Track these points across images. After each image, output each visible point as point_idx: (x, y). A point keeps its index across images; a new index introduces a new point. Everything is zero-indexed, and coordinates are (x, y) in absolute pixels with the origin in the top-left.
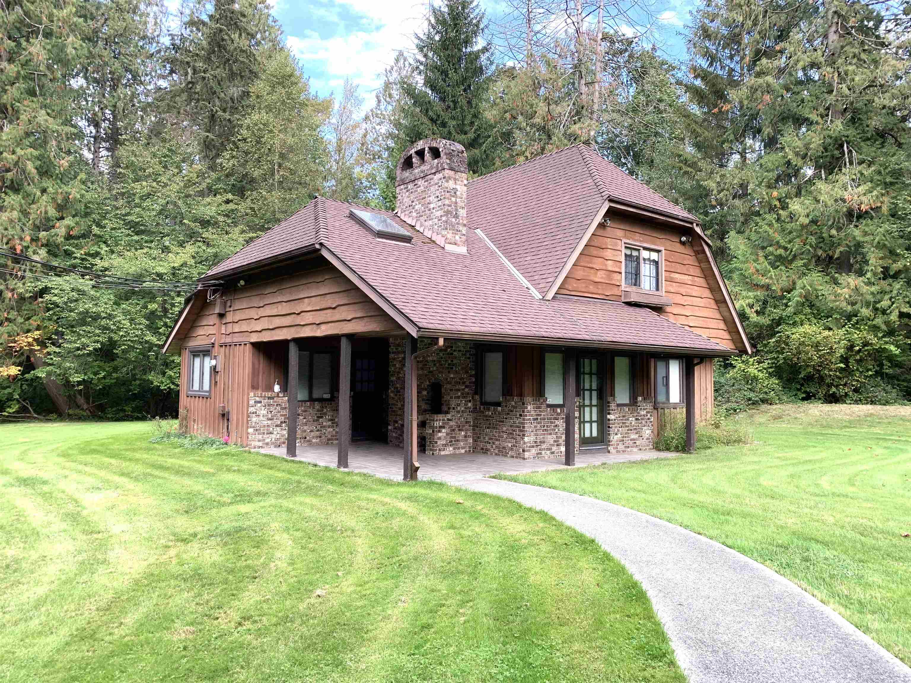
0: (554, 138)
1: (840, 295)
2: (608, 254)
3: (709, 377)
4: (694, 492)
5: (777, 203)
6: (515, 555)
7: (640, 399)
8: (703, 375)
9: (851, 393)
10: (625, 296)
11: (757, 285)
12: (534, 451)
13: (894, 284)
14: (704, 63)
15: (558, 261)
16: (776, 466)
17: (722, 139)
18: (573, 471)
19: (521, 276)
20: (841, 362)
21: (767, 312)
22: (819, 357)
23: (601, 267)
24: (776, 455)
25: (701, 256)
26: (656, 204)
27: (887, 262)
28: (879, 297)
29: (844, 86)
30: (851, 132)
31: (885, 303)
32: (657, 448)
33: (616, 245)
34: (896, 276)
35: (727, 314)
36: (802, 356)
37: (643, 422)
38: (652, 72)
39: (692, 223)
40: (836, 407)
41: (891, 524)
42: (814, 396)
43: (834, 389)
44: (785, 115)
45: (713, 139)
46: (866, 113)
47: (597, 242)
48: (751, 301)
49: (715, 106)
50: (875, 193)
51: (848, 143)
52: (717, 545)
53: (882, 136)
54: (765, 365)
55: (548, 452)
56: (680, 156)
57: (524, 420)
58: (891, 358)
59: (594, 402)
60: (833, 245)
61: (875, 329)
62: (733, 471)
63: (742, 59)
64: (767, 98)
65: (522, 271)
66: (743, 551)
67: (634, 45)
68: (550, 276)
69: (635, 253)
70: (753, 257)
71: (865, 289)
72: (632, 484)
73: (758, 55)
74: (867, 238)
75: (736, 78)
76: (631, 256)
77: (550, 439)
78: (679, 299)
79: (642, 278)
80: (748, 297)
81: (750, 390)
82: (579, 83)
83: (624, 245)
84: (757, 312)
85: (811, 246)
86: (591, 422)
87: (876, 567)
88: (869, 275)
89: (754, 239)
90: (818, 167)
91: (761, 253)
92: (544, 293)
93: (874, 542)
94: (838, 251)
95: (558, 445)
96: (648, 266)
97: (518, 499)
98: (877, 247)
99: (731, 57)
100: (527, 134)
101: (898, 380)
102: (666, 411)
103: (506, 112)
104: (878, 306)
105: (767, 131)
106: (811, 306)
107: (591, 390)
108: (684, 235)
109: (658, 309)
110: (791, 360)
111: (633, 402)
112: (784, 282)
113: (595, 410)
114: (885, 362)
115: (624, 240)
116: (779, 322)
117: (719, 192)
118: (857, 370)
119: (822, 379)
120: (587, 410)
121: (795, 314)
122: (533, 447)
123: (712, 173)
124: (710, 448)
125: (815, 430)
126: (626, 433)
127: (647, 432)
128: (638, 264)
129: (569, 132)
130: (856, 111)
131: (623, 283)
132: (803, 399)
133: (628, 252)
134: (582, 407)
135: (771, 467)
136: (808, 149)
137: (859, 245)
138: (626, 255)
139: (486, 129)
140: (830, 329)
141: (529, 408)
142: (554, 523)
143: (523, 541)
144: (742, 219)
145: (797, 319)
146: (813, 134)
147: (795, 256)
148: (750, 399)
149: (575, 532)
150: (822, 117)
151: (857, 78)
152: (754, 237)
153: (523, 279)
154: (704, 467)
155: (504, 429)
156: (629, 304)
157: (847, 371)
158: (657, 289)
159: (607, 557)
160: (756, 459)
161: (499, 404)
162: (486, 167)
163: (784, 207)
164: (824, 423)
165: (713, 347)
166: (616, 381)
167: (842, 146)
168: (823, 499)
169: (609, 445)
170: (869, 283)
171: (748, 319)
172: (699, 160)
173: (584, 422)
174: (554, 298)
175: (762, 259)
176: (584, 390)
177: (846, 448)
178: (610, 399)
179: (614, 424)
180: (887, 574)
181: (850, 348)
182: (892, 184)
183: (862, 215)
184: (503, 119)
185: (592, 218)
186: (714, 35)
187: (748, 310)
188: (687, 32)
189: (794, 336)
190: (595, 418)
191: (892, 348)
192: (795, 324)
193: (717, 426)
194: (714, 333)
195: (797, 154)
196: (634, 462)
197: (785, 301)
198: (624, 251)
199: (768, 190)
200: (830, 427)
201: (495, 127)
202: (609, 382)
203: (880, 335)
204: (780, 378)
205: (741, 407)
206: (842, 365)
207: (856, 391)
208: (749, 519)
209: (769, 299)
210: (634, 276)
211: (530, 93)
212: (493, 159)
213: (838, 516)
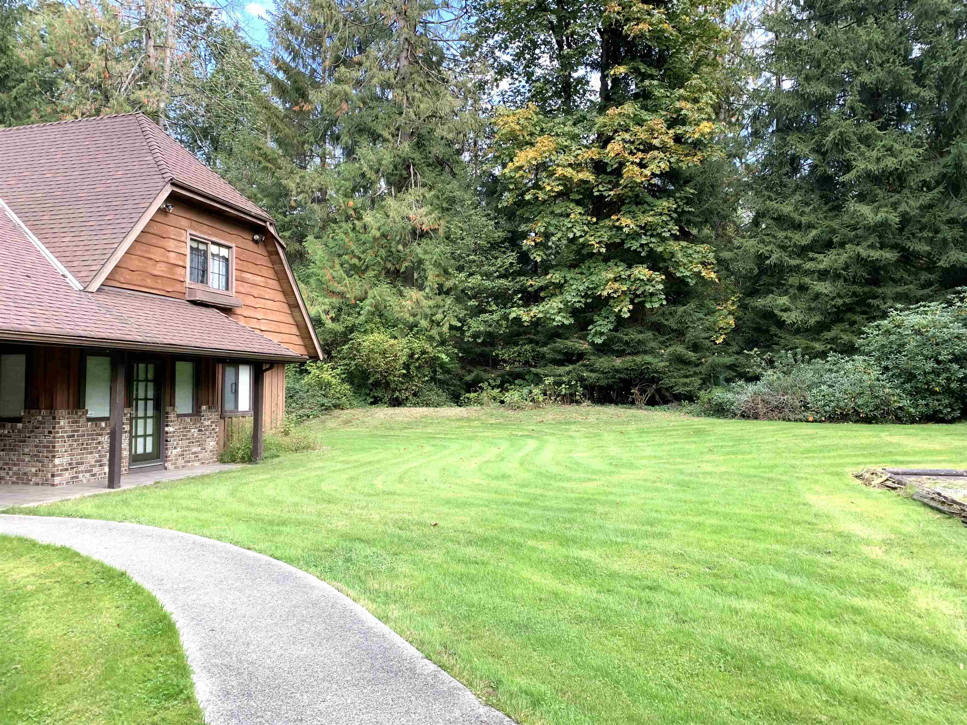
0: (112, 102)
1: (404, 307)
2: (171, 245)
3: (280, 384)
4: (252, 504)
5: (352, 212)
6: (13, 607)
7: (204, 408)
8: (275, 380)
9: (411, 397)
10: (190, 294)
11: (333, 293)
12: (67, 475)
13: (446, 299)
14: (287, 58)
15: (107, 246)
16: (339, 470)
17: (303, 139)
18: (115, 494)
19: (55, 260)
20: (404, 368)
21: (341, 319)
22: (386, 364)
23: (162, 259)
24: (341, 459)
25: (274, 257)
26: (227, 196)
27: (441, 280)
28: (434, 310)
29: (411, 110)
30: (417, 155)
31: (439, 317)
32: (222, 461)
33: (180, 235)
34: (447, 293)
35: (299, 319)
36: (371, 362)
37: (207, 433)
38: (233, 52)
39: (265, 222)
40: (398, 410)
41: (426, 515)
42: (381, 400)
43: (397, 394)
44: (362, 127)
45: (294, 137)
46: (429, 140)
47: (155, 229)
48: (326, 307)
49: (297, 104)
50: (433, 215)
51: (414, 166)
52: (265, 558)
53: (441, 165)
54: (338, 371)
55: (87, 475)
56: (260, 149)
57: (54, 437)
58: (442, 365)
59: (150, 413)
60: (400, 260)
61: (431, 339)
62: (297, 478)
63: (323, 61)
64: (344, 106)
65: (57, 255)
66: (290, 561)
67: (213, 17)
68: (95, 262)
69: (202, 247)
70: (330, 264)
71: (425, 303)
72: (185, 503)
73: (338, 61)
74: (427, 257)
75: (318, 80)
76: (197, 249)
77: (91, 459)
78: (250, 301)
79: (210, 276)
80: (324, 304)
81: (324, 395)
82: (147, 43)
83: (189, 237)
84: (333, 319)
85: (382, 258)
86: (145, 436)
87: (406, 557)
88: (427, 290)
89: (331, 245)
90: (389, 183)
91: (337, 261)
92: (86, 284)
93: (409, 534)
94: (404, 265)
95: (101, 466)
96: (216, 262)
97: (33, 536)
98: (434, 265)
99: (314, 58)
100: (77, 89)
101: (448, 385)
102: (234, 419)
103: (47, 55)
104: (434, 318)
105: (345, 139)
106: (381, 316)
107: (146, 399)
108: (257, 234)
109: (227, 310)
110: (362, 367)
111: (197, 412)
112: (358, 292)
113: (150, 422)
114: (438, 369)
115: (190, 231)
116: (352, 329)
117: (298, 194)
118: (417, 375)
119: (388, 384)
120: (141, 422)
121: (366, 322)
122: (67, 470)
123: (291, 172)
124: (278, 456)
125: (379, 433)
126: (188, 446)
127: (211, 444)
128: (206, 258)
129: (132, 97)
130: (420, 136)
131: (188, 280)
132: (372, 403)
133: (195, 245)
134: (133, 419)
135: (334, 471)
136: (380, 164)
137: (421, 262)
138: (191, 248)
139: (17, 70)
140: (395, 338)
141: (62, 423)
142: (77, 559)
143: (29, 587)
144: (320, 224)
145: (368, 327)
146: (385, 151)
147: (367, 267)
148: (323, 405)
149: (102, 566)
150: (393, 136)
151: (422, 106)
152: (331, 244)
153: (59, 264)
154: (268, 476)
155: (26, 450)
156: (194, 303)
157: (408, 376)
158: (227, 289)
159: (138, 590)
160: (321, 464)
161: (19, 420)
162: (17, 118)
163: (360, 218)
164: (388, 426)
165: (283, 353)
166: (177, 389)
167: (409, 167)
168: (375, 498)
169: (166, 461)
170: (427, 298)
171: (324, 324)
172: (280, 156)
173: (136, 436)
174: (99, 290)
175: (338, 267)
176: (137, 399)
177: (402, 447)
178: (169, 409)
179: (173, 436)
180: (414, 563)
181: (411, 356)
182: (448, 209)
183: (423, 235)
184: (42, 63)
185: (150, 200)
186: (297, 29)
187: (323, 317)
188: (269, 18)
189: (365, 344)
190: (150, 431)
191: (444, 356)
192: (365, 332)
193: (286, 433)
194: (286, 338)
195: (371, 168)
196: (193, 478)
197: (357, 310)
198: (189, 243)
199: (345, 199)
200: (392, 429)
201: (31, 71)
202: (168, 390)
203: (435, 345)
204: (352, 383)
205: (314, 413)
206: (404, 371)
207: (415, 395)
208: (302, 527)
209: (344, 307)
210: (201, 272)
211: (80, 40)
212: (28, 110)
213: (383, 513)
